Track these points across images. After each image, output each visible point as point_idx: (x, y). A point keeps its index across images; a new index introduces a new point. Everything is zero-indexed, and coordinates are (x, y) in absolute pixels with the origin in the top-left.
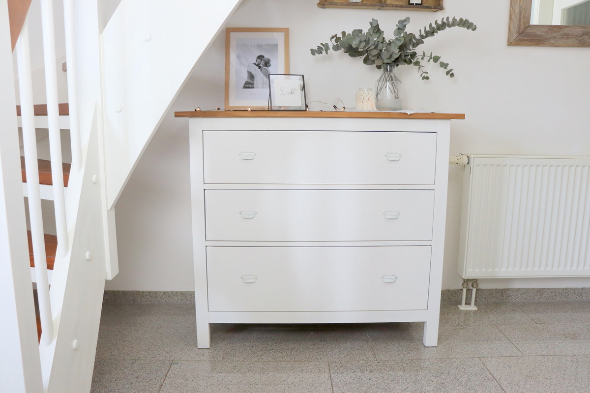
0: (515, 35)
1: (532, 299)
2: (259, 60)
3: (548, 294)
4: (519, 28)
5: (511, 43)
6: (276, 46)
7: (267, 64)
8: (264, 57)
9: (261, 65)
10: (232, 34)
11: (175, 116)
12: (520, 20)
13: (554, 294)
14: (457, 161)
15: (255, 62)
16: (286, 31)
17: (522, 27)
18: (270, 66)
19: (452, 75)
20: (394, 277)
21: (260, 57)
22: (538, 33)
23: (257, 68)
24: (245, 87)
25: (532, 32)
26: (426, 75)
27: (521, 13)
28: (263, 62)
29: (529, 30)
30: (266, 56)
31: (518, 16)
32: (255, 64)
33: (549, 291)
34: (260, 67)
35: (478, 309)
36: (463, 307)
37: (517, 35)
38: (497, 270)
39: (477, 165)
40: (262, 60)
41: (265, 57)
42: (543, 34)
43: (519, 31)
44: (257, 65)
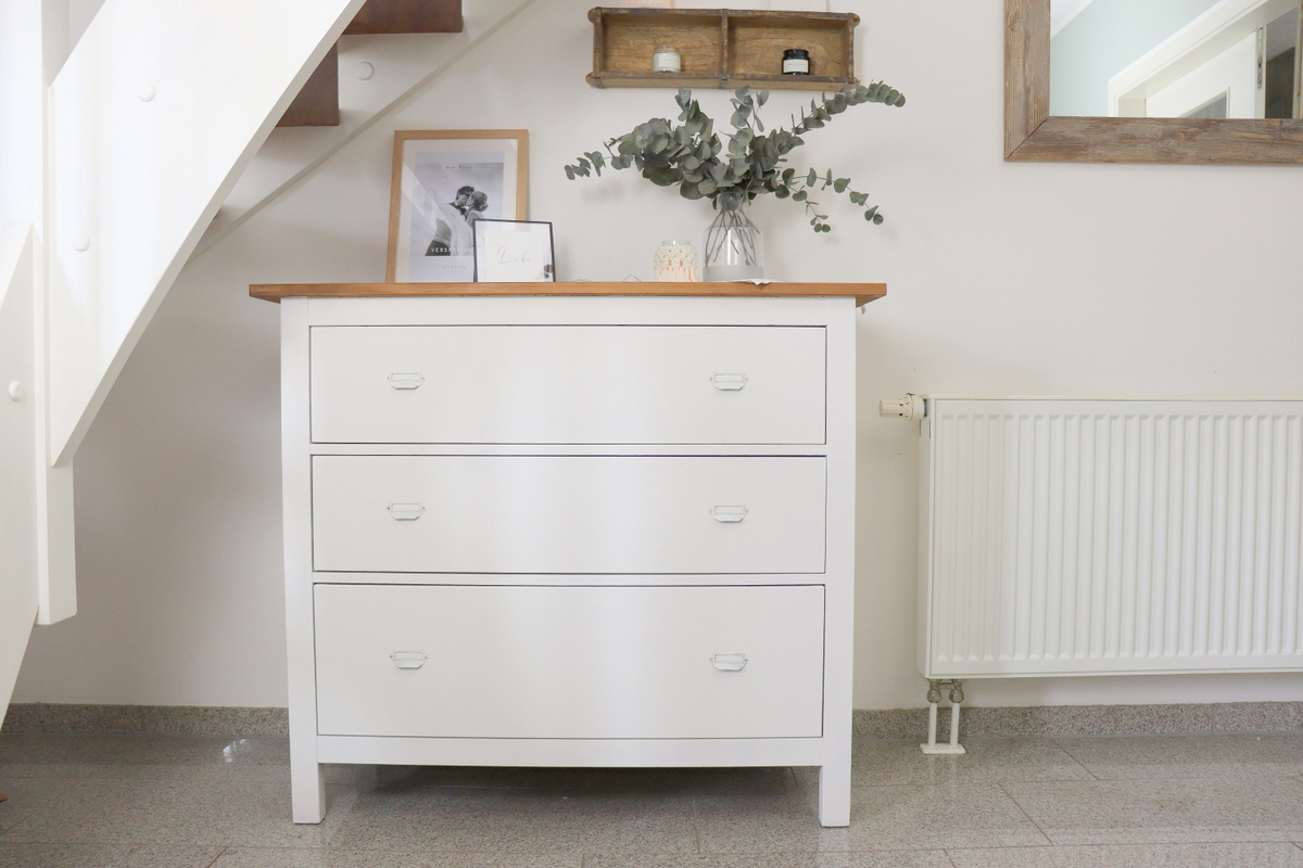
0: (1019, 139)
1: (1096, 729)
2: (462, 197)
3: (1133, 717)
4: (1027, 123)
5: (1010, 156)
6: (499, 167)
7: (479, 204)
8: (472, 190)
9: (467, 208)
10: (408, 145)
11: (251, 295)
12: (1027, 106)
13: (1147, 718)
14: (901, 410)
15: (453, 199)
16: (522, 136)
17: (1032, 122)
18: (484, 208)
19: (878, 219)
20: (740, 659)
21: (465, 191)
22: (1068, 133)
23: (458, 212)
24: (429, 253)
25: (1055, 130)
26: (823, 222)
27: (1027, 92)
28: (470, 201)
29: (1047, 128)
30: (478, 188)
31: (1023, 98)
32: (453, 204)
33: (1135, 712)
34: (463, 211)
35: (967, 752)
36: (931, 748)
37: (1023, 139)
38: (1004, 658)
39: (946, 417)
40: (468, 196)
41: (476, 189)
42: (1080, 135)
43: (1027, 131)
44: (458, 207)
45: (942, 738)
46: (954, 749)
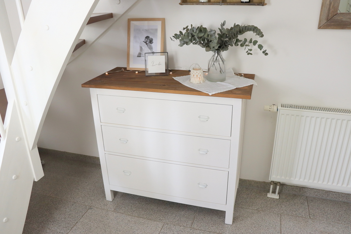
0: (325, 21)
1: (321, 196)
2: (146, 39)
3: (333, 195)
4: (328, 16)
5: (321, 27)
6: (156, 30)
7: (151, 41)
8: (149, 37)
9: (148, 43)
10: (132, 22)
11: (82, 87)
12: (329, 9)
13: (338, 196)
14: (270, 109)
15: (144, 40)
16: (163, 21)
17: (330, 15)
18: (152, 43)
19: (266, 54)
20: (205, 185)
21: (147, 37)
22: (344, 19)
23: (145, 44)
24: (138, 57)
25: (339, 18)
26: (250, 52)
27: (330, 4)
28: (148, 41)
29: (336, 18)
30: (151, 37)
31: (328, 7)
32: (144, 42)
33: (333, 193)
34: (147, 44)
35: (279, 198)
36: (270, 195)
37: (326, 21)
38: (292, 179)
39: (282, 114)
40: (148, 39)
41: (150, 37)
42: (349, 20)
43: (328, 19)
44: (145, 43)
45: (274, 192)
46: (276, 196)
